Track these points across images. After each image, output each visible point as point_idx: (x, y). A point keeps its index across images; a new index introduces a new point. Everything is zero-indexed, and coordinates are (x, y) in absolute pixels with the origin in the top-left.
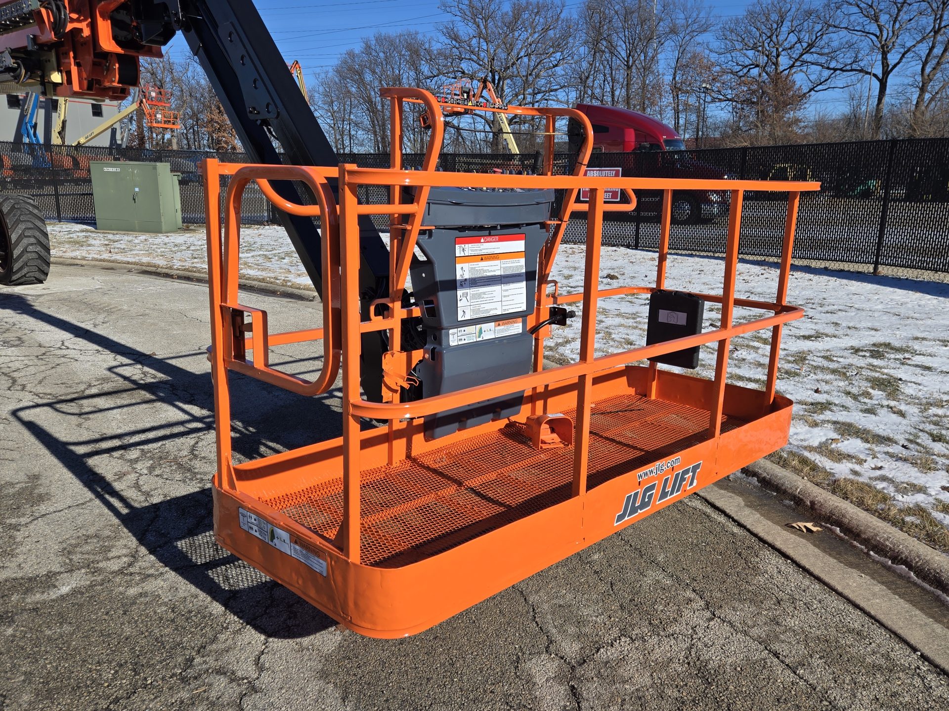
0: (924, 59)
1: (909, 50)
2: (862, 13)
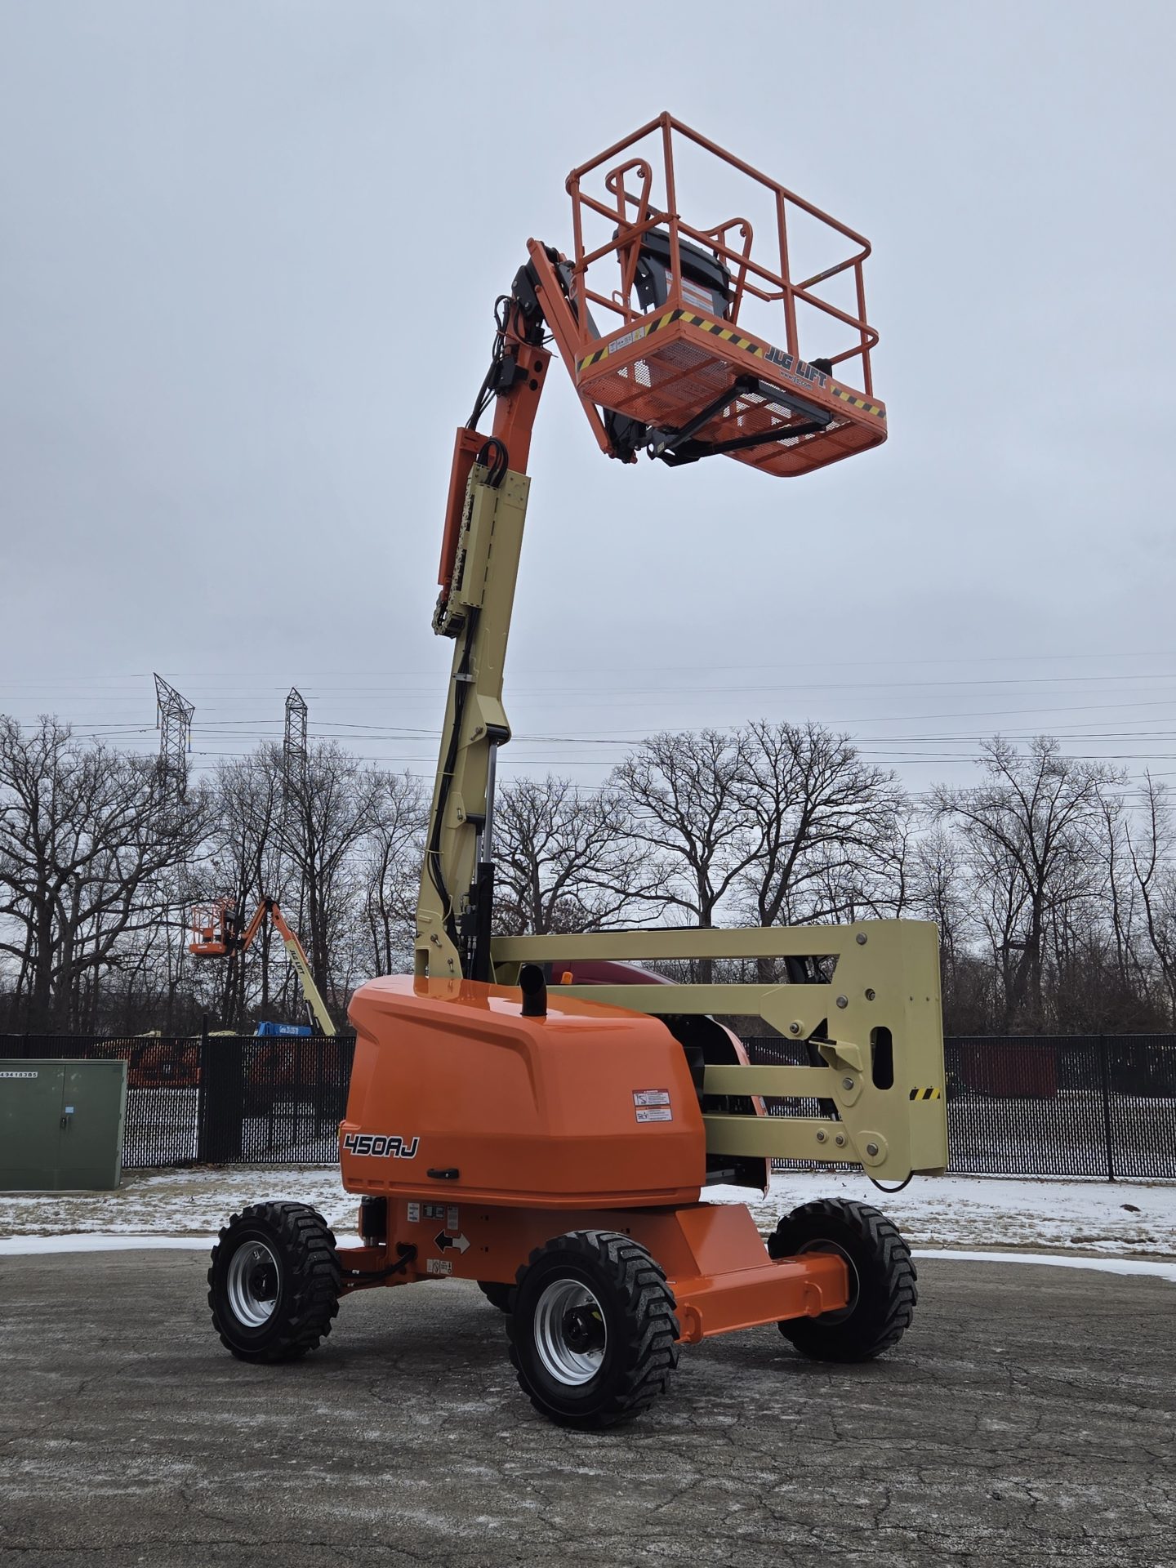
0: (761, 889)
1: (736, 871)
2: (660, 817)
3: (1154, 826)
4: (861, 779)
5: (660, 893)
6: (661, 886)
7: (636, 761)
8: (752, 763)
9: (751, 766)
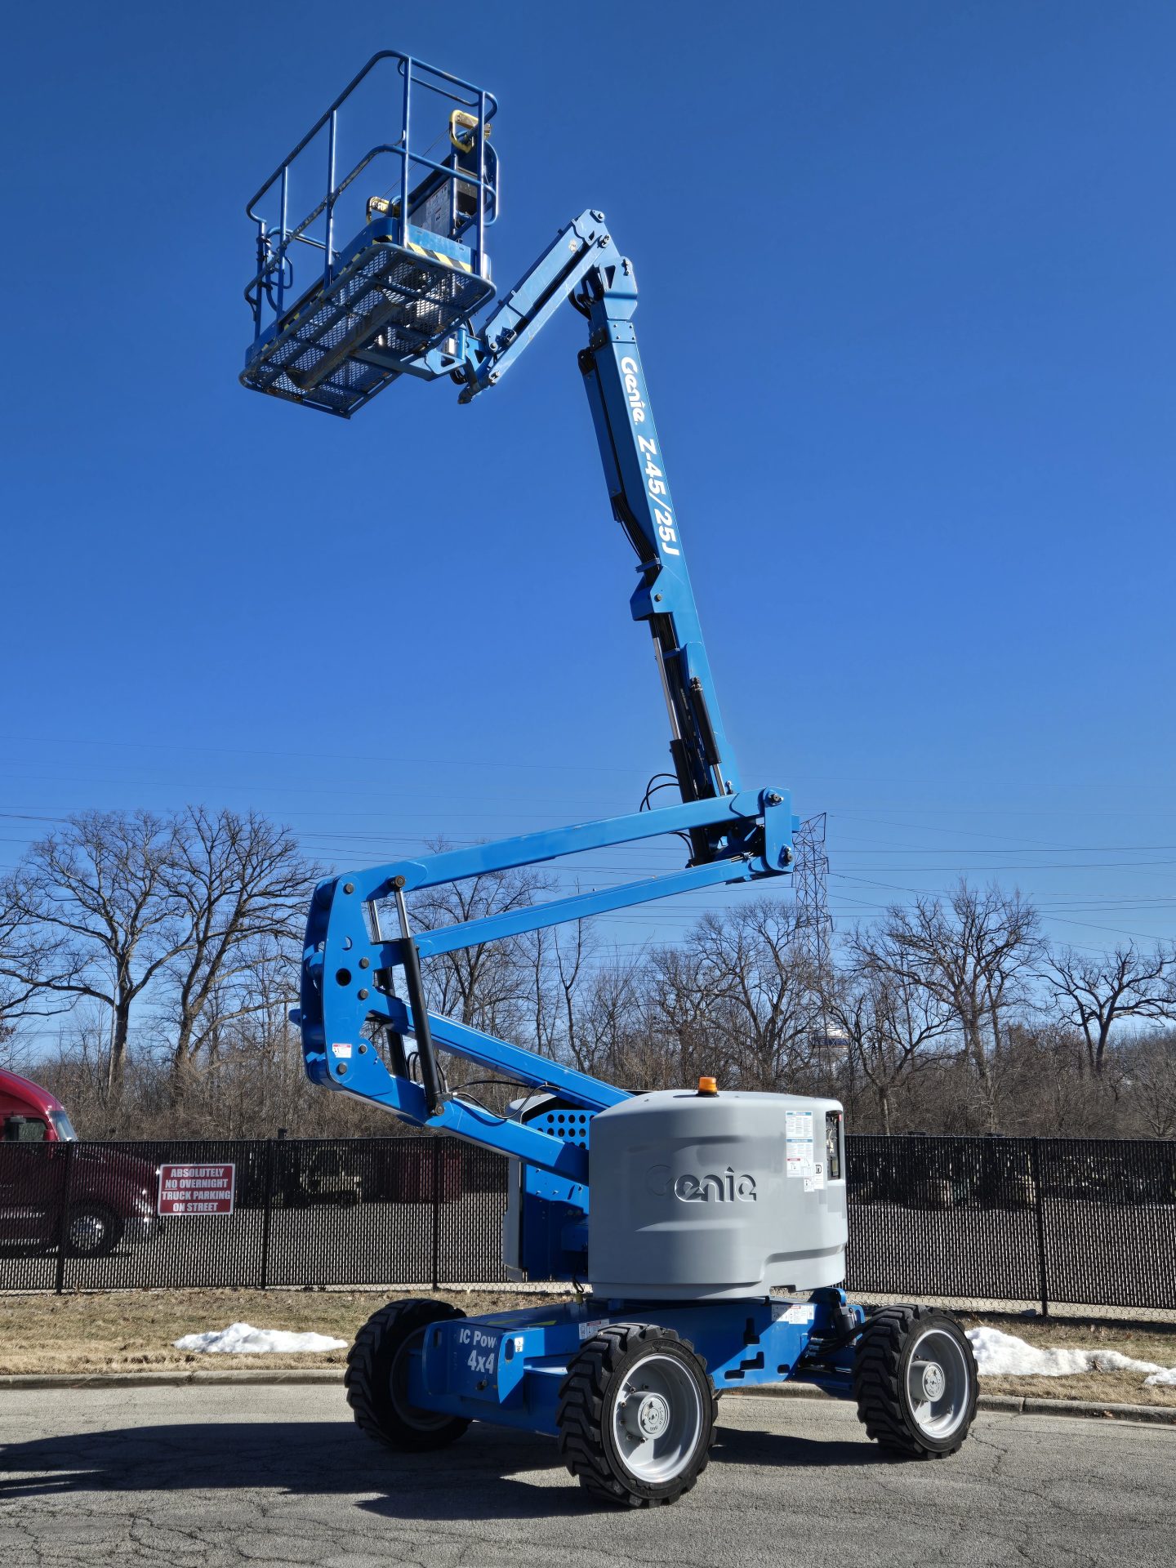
0: (185, 980)
1: (161, 961)
3: (580, 932)
4: (301, 871)
5: (73, 984)
6: (75, 976)
7: (58, 839)
8: (186, 848)
9: (185, 851)
